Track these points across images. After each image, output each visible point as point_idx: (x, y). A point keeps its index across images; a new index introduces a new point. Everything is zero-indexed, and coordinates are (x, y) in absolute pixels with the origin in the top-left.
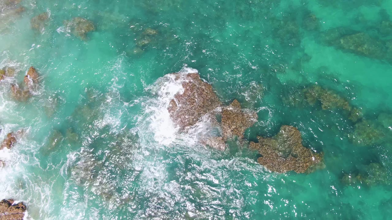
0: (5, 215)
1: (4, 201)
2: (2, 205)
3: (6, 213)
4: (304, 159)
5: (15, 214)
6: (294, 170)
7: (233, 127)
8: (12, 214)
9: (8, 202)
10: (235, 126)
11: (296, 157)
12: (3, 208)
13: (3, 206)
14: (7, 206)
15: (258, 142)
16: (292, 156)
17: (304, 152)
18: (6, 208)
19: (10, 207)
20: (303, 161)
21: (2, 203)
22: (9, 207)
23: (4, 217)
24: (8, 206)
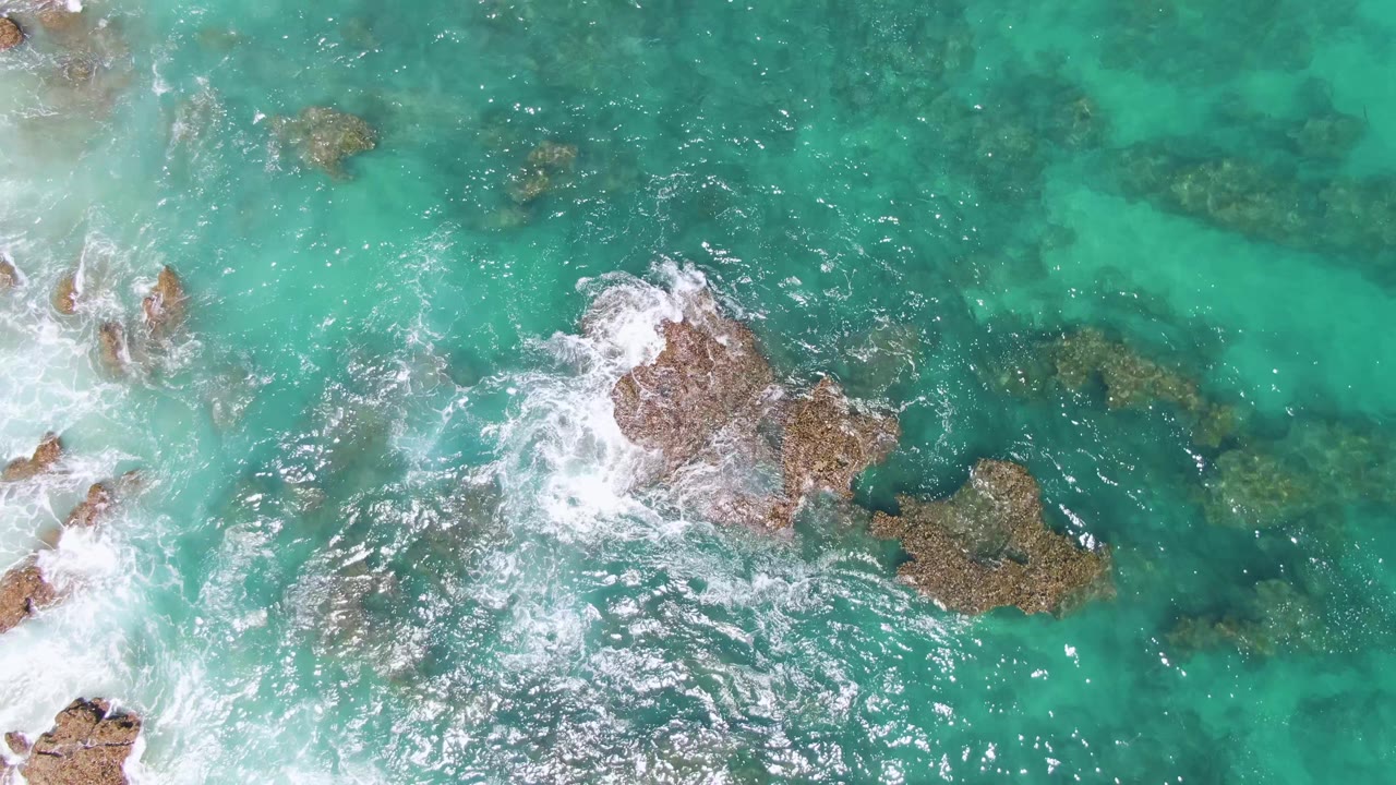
0: (86, 748)
1: (80, 704)
2: (74, 716)
3: (92, 742)
4: (1049, 568)
5: (117, 745)
6: (1016, 603)
7: (820, 465)
8: (107, 745)
9: (92, 705)
10: (826, 463)
11: (1021, 562)
12: (79, 724)
13: (79, 719)
14: (91, 719)
15: (899, 514)
16: (1010, 557)
17: (1046, 547)
18: (89, 725)
19: (101, 724)
20: (1042, 576)
21: (76, 708)
22: (98, 722)
23: (81, 755)
24: (94, 719)
